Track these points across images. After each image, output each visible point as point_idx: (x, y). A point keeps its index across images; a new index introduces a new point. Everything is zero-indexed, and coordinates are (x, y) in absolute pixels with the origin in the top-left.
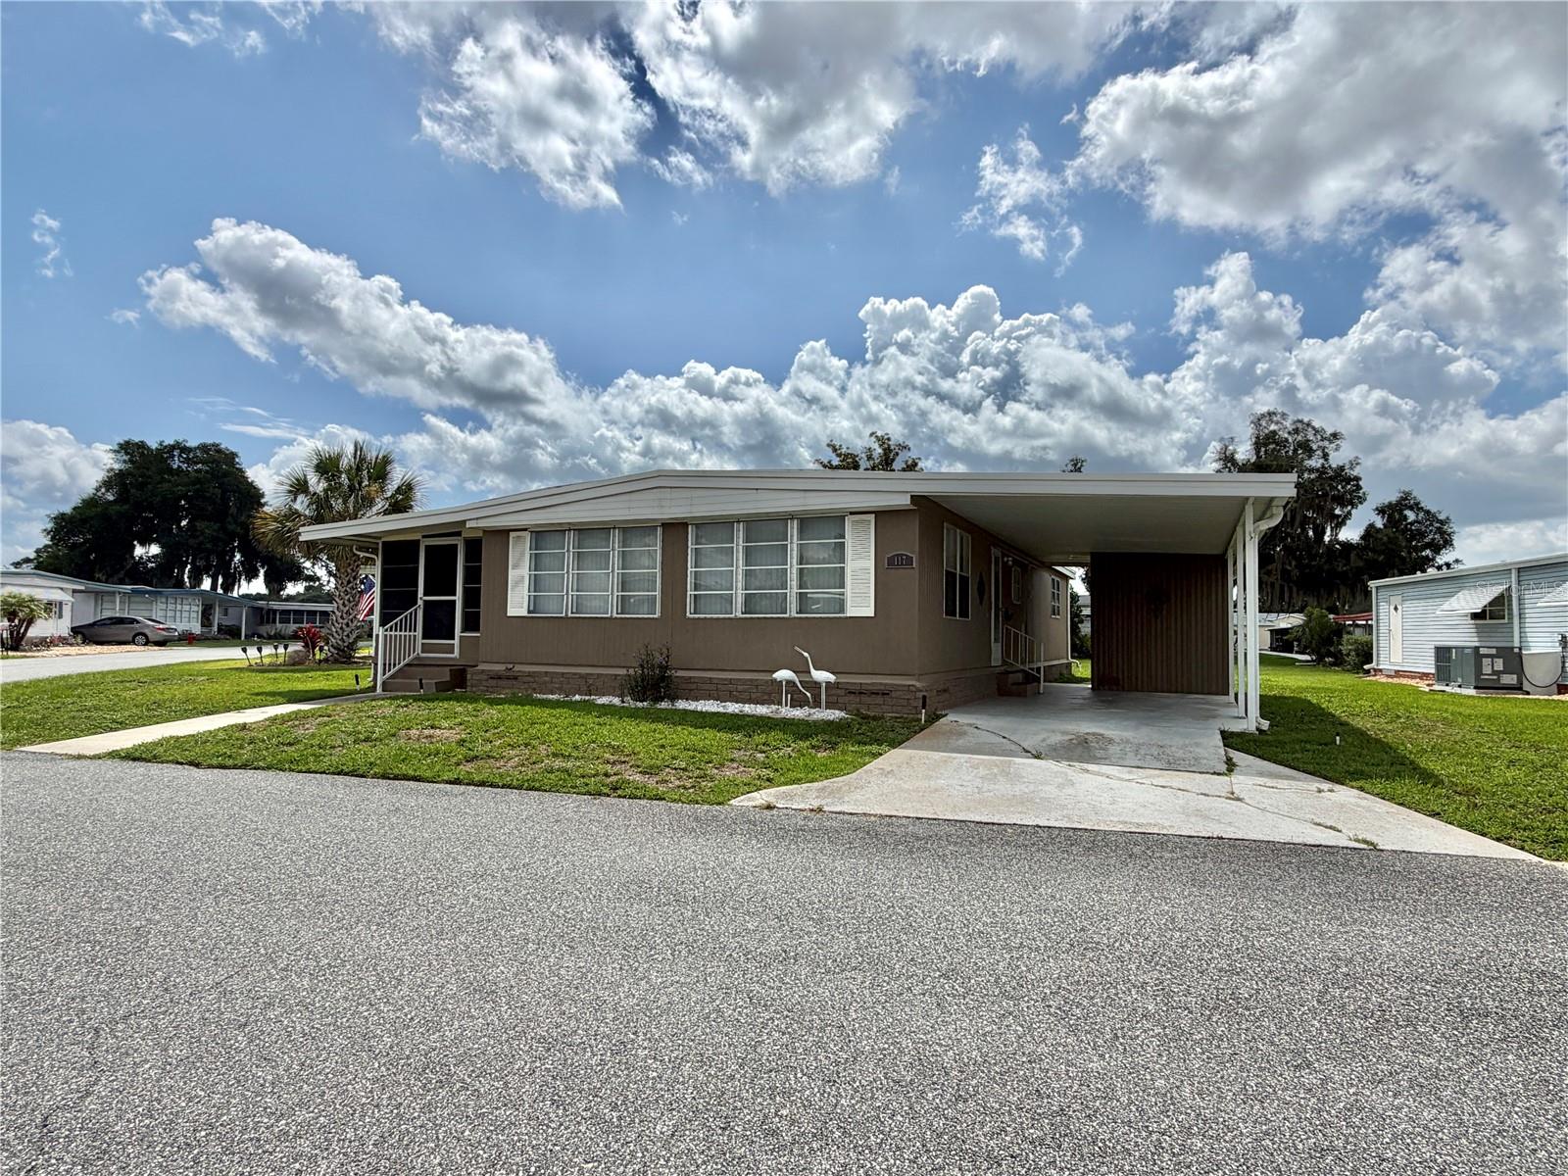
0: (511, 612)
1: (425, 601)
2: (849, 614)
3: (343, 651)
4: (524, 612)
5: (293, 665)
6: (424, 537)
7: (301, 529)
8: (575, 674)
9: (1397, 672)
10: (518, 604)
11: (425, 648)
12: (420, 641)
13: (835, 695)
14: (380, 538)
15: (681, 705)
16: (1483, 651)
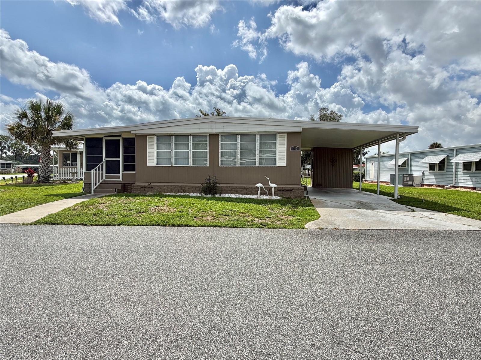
0: (149, 164)
1: (106, 160)
2: (278, 166)
3: (46, 178)
4: (154, 164)
5: (27, 184)
6: (104, 136)
7: (53, 132)
8: (177, 186)
9: (372, 181)
10: (151, 162)
11: (107, 177)
12: (105, 175)
13: (278, 191)
14: (84, 136)
15: (224, 196)
16: (405, 175)
